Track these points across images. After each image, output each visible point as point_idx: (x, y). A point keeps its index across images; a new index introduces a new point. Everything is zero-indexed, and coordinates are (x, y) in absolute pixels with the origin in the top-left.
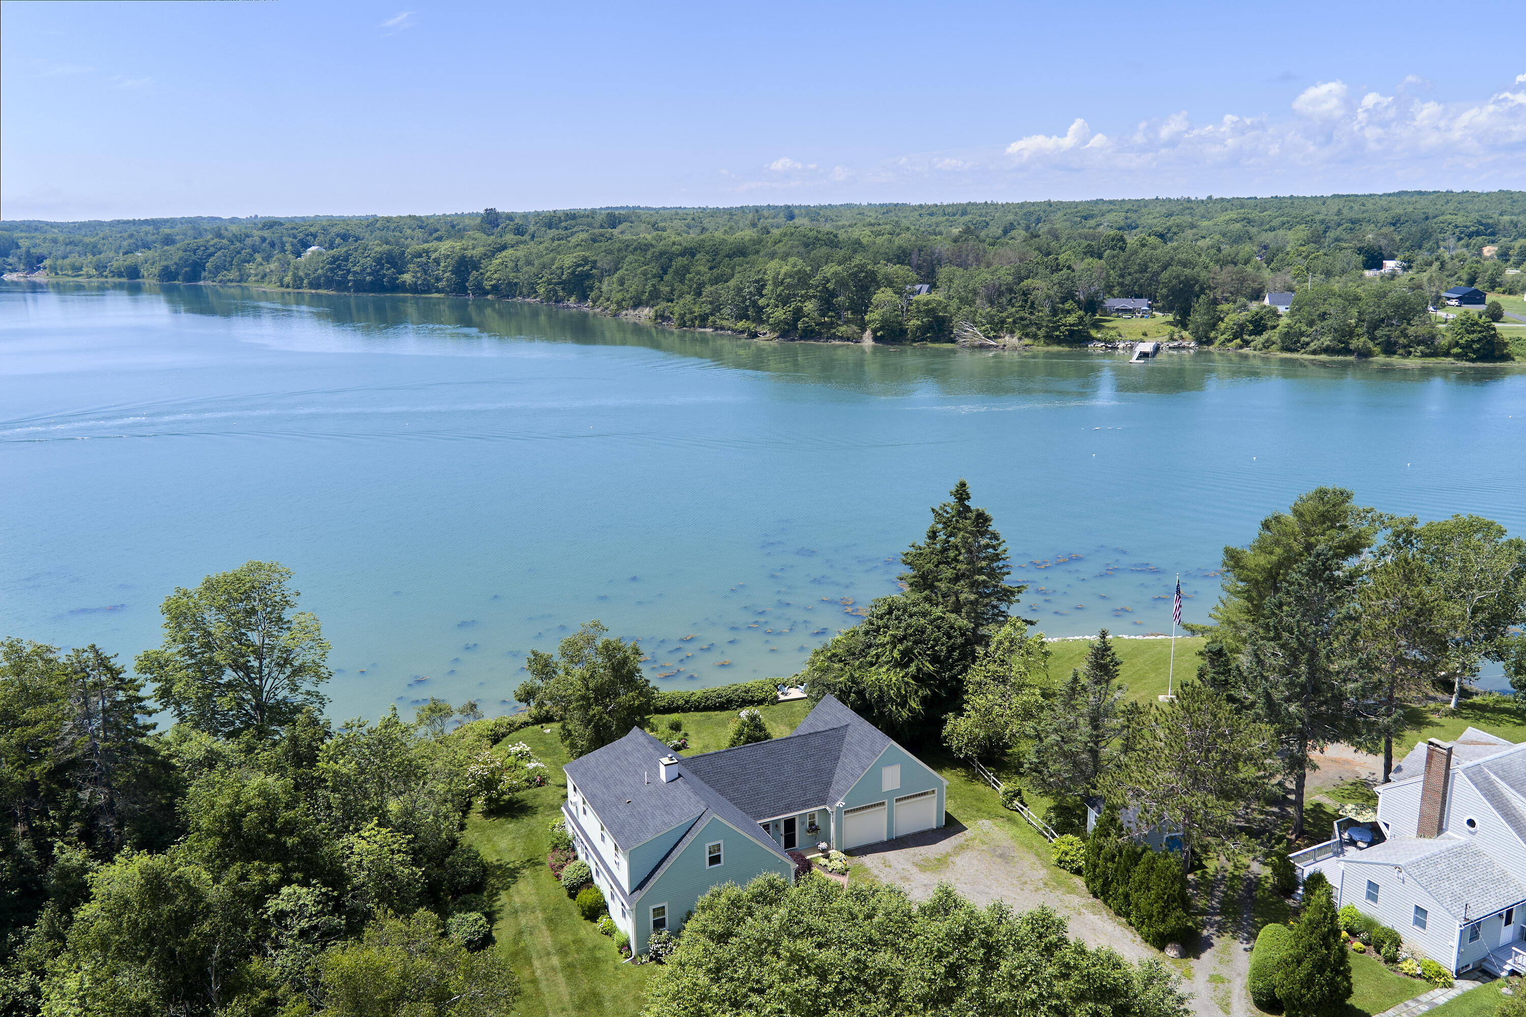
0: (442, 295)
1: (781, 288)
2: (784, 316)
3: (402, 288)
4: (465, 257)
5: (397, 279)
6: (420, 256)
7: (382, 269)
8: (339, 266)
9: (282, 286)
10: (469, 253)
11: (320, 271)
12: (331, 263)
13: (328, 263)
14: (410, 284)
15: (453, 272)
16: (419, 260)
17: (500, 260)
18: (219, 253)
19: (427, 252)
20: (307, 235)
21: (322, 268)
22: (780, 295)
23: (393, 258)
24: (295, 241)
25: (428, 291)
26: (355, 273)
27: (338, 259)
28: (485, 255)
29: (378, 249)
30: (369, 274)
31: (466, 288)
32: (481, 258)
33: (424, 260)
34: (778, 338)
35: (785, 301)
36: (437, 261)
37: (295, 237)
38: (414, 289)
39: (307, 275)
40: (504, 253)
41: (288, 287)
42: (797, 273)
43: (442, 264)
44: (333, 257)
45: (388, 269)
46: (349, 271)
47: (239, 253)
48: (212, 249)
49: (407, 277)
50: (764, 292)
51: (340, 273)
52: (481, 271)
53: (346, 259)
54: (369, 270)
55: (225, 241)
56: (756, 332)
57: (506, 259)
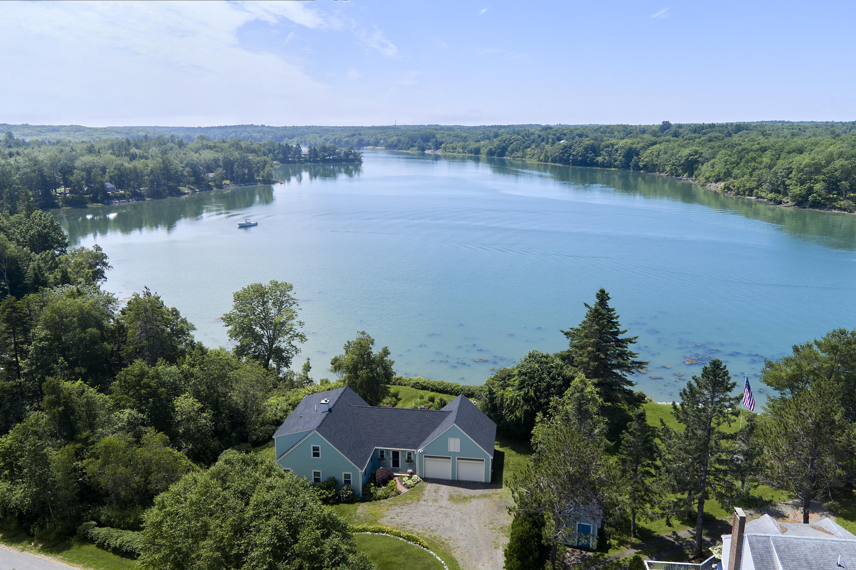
0: (617, 169)
1: (802, 174)
2: (799, 192)
3: (596, 164)
4: (632, 148)
5: (594, 159)
6: (609, 147)
7: (587, 153)
8: (566, 151)
9: (539, 161)
10: (634, 146)
11: (557, 153)
12: (562, 149)
13: (561, 150)
14: (600, 163)
15: (624, 157)
16: (607, 149)
17: (650, 151)
18: (515, 142)
19: (613, 145)
20: (561, 134)
21: (558, 152)
22: (800, 178)
23: (595, 148)
24: (555, 137)
25: (610, 167)
26: (574, 155)
27: (566, 147)
28: (643, 147)
29: (587, 143)
30: (580, 156)
31: (630, 166)
32: (641, 149)
33: (610, 149)
34: (794, 205)
35: (802, 183)
36: (617, 150)
37: (555, 135)
38: (603, 165)
39: (551, 155)
40: (653, 147)
41: (541, 161)
42: (814, 164)
43: (619, 152)
44: (564, 146)
45: (591, 153)
46: (571, 154)
47: (524, 143)
48: (513, 141)
49: (600, 159)
50: (790, 176)
51: (567, 155)
52: (639, 156)
53: (570, 148)
54: (580, 154)
55: (520, 137)
56: (781, 201)
57: (654, 150)
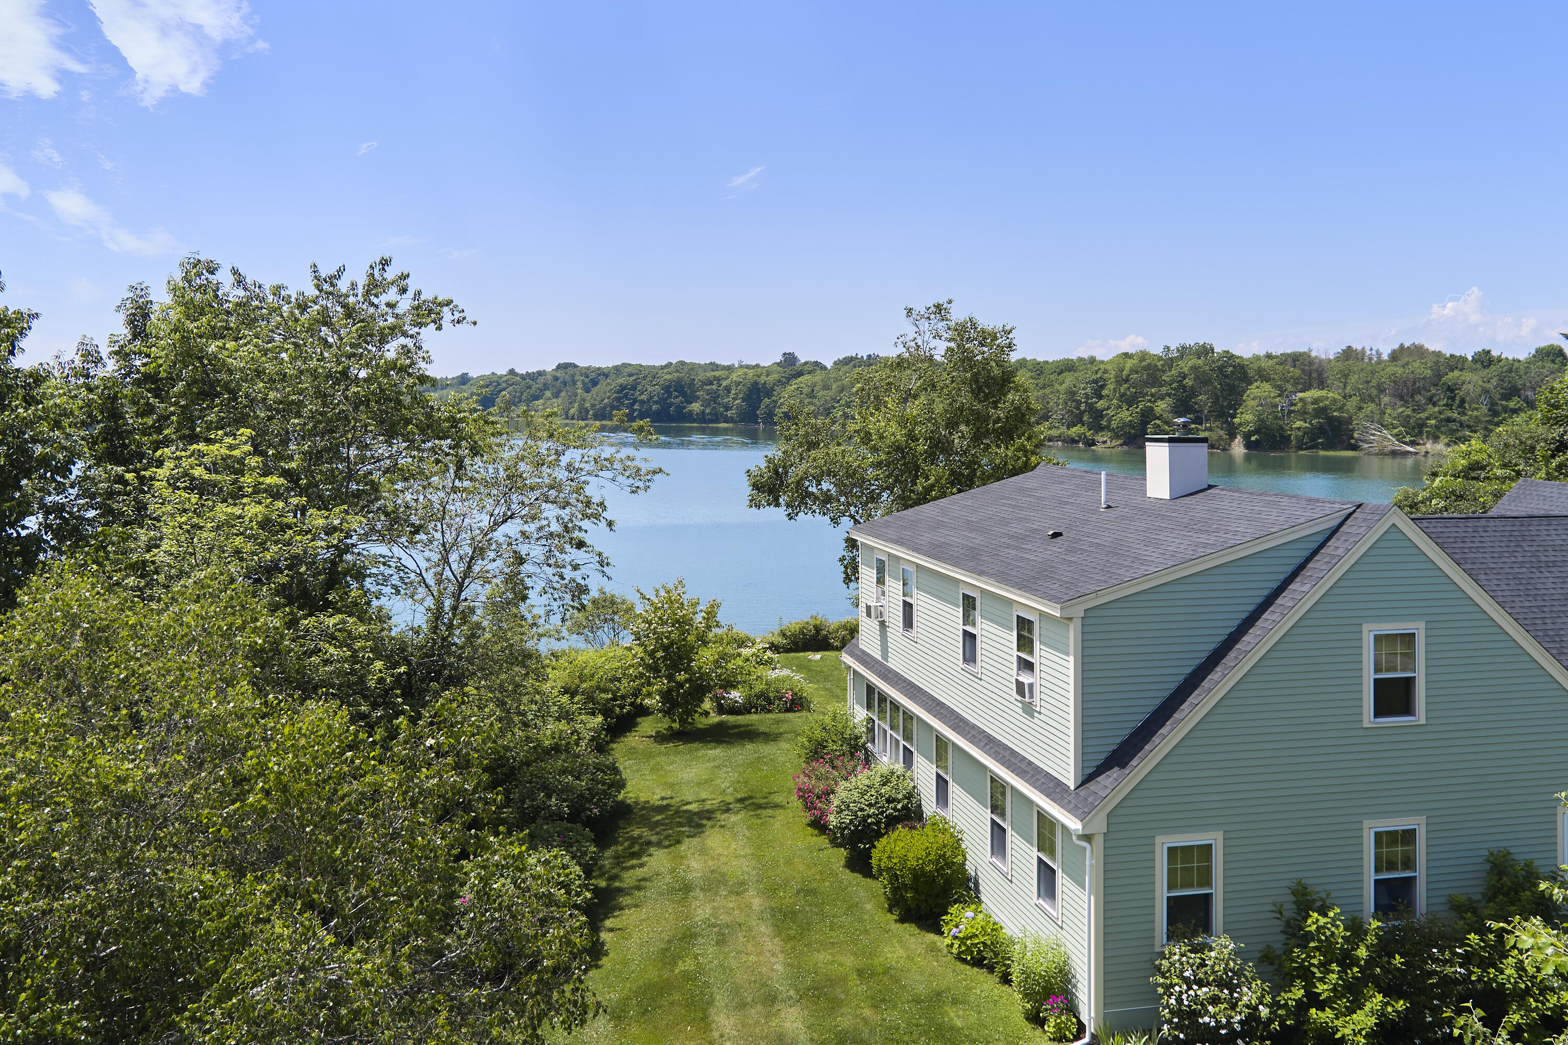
0: (731, 425)
1: (1126, 386)
2: (1130, 418)
3: (689, 417)
4: (758, 384)
5: (685, 408)
6: (711, 383)
7: (670, 397)
8: (626, 396)
9: (567, 418)
10: (763, 379)
11: (606, 401)
12: (618, 392)
13: (615, 392)
14: (697, 414)
15: (744, 400)
16: (708, 387)
17: (796, 386)
19: (718, 379)
21: (609, 398)
22: (1124, 395)
23: (682, 387)
25: (716, 421)
26: (642, 402)
27: (625, 387)
28: (779, 381)
29: (667, 377)
30: (656, 402)
31: (757, 416)
32: (774, 384)
33: (714, 387)
34: (1122, 445)
35: (1130, 401)
36: (728, 389)
38: (702, 418)
39: (593, 405)
40: (800, 379)
41: (573, 418)
42: (1145, 368)
43: (733, 392)
44: (621, 386)
45: (676, 397)
46: (635, 401)
49: (696, 407)
50: (1104, 392)
51: (627, 402)
52: (774, 398)
53: (634, 388)
54: (656, 398)
56: (1093, 440)
57: (802, 385)
